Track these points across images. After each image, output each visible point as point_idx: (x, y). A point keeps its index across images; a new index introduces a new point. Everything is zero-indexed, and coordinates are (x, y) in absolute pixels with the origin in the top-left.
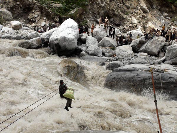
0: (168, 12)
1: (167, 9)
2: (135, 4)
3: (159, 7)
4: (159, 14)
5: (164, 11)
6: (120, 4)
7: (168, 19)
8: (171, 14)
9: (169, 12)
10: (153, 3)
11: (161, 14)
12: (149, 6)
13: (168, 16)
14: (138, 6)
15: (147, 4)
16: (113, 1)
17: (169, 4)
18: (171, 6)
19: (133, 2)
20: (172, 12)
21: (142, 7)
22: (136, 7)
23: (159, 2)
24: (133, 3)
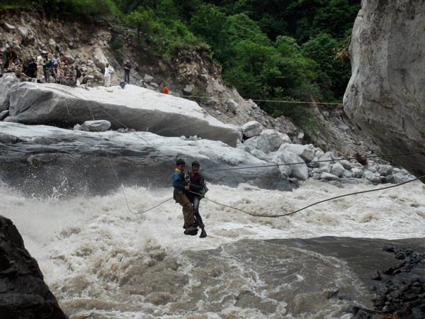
0: (152, 73)
1: (151, 69)
2: (85, 56)
3: (135, 63)
4: (134, 77)
5: (145, 72)
6: (50, 54)
7: (153, 86)
8: (159, 77)
9: (155, 74)
10: (122, 55)
11: (139, 77)
12: (115, 60)
13: (153, 81)
14: (90, 59)
15: (109, 56)
16: (30, 46)
17: (154, 59)
18: (158, 62)
19: (81, 51)
20: (161, 73)
21: (98, 60)
22: (86, 61)
23: (135, 55)
24: (80, 55)
